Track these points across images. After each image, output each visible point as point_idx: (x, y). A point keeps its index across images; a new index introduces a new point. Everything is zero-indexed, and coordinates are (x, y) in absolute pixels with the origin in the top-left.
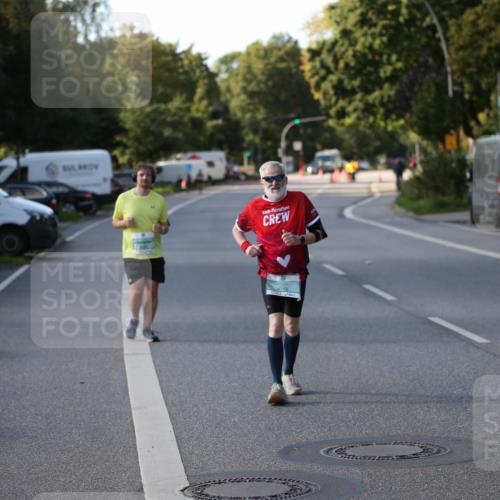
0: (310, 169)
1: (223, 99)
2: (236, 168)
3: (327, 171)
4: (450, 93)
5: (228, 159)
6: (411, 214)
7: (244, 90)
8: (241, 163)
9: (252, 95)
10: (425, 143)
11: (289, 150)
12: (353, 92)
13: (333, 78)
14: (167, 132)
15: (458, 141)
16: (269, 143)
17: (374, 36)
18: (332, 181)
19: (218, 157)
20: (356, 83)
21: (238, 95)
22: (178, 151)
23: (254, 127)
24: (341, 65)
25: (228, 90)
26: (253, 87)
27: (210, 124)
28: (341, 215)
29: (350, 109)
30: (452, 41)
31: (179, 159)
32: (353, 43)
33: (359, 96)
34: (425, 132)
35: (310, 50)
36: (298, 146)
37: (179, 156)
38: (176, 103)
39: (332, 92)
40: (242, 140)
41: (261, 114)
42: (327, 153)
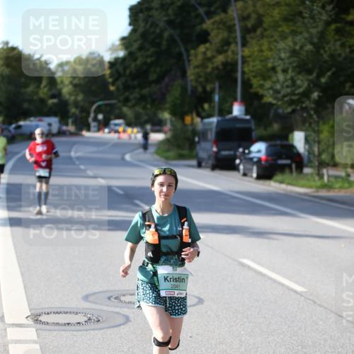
0: (106, 130)
1: (59, 87)
2: (64, 128)
3: (117, 132)
4: (189, 92)
5: (60, 122)
6: (163, 159)
7: (71, 83)
8: (67, 125)
9: (75, 86)
10: (173, 119)
11: (95, 119)
12: (134, 88)
13: (123, 79)
14: (26, 105)
15: (192, 119)
16: (84, 114)
17: (147, 57)
18: (119, 138)
19: (54, 121)
20: (136, 83)
21: (67, 86)
22: (31, 116)
23: (76, 104)
24: (128, 72)
25: (62, 82)
26: (76, 81)
27: (51, 101)
28: (123, 159)
29: (132, 97)
30: (192, 62)
31: (31, 121)
32: (135, 60)
33: (137, 90)
34: (173, 113)
35: (110, 63)
36: (100, 117)
37: (32, 119)
38: (31, 89)
39: (121, 87)
40: (68, 112)
41: (80, 97)
42: (117, 121)
